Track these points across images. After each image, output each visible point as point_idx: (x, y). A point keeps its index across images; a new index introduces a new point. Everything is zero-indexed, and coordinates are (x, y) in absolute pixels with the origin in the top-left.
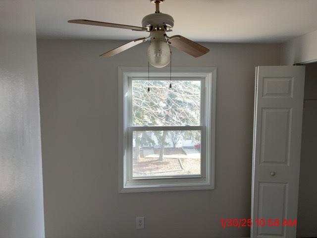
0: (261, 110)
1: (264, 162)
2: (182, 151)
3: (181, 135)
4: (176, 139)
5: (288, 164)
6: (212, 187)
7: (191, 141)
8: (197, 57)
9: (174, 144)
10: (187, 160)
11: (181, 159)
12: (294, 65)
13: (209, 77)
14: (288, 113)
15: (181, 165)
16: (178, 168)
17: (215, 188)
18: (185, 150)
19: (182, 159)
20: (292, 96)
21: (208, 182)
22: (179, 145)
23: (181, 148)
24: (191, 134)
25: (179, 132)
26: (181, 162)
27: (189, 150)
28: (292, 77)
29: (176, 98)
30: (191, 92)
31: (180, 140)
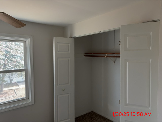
0: (57, 59)
1: (59, 85)
2: (16, 84)
3: (15, 75)
4: (12, 77)
5: (70, 84)
6: (33, 103)
7: (22, 78)
8: (18, 28)
9: (11, 81)
10: (20, 89)
11: (15, 89)
12: (70, 38)
13: (28, 41)
14: (69, 60)
15: (15, 93)
16: (14, 95)
17: (35, 103)
18: (18, 84)
19: (17, 89)
20: (70, 52)
21: (30, 101)
22: (14, 81)
23: (15, 83)
24: (22, 74)
25: (14, 73)
26: (16, 91)
27: (21, 83)
28: (69, 43)
29: (11, 53)
30: (20, 50)
31: (14, 78)
